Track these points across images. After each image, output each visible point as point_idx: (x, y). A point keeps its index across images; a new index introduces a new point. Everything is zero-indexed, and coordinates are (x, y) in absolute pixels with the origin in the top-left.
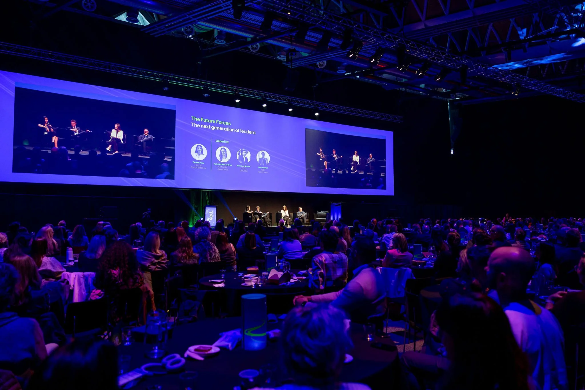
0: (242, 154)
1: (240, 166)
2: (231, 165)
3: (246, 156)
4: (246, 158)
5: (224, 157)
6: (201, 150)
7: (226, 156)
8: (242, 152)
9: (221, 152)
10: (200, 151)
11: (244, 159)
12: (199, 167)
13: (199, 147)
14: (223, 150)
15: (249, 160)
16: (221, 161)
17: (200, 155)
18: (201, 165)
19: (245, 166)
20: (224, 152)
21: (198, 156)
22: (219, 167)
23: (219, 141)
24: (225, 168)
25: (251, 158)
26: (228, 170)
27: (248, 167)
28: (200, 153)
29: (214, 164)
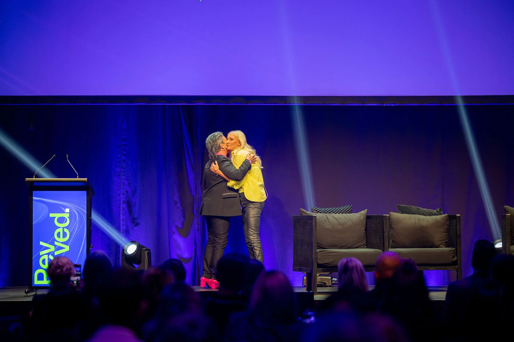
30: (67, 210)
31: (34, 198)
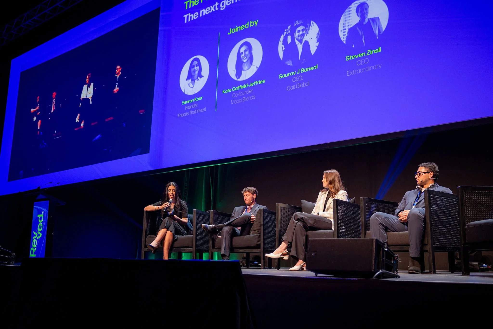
0: (293, 38)
1: (288, 75)
2: (264, 81)
3: (306, 38)
4: (306, 45)
5: (245, 67)
6: (198, 67)
7: (251, 60)
8: (292, 34)
9: (239, 54)
10: (197, 73)
11: (300, 48)
12: (193, 109)
13: (196, 63)
14: (242, 50)
15: (313, 47)
16: (239, 80)
17: (196, 81)
18: (195, 106)
19: (303, 70)
20: (247, 53)
21: (191, 85)
22: (234, 95)
23: (236, 30)
24: (246, 96)
25: (321, 39)
26: (254, 97)
27: (312, 69)
28: (196, 76)
29: (223, 92)
30: (43, 212)
31: (34, 207)
